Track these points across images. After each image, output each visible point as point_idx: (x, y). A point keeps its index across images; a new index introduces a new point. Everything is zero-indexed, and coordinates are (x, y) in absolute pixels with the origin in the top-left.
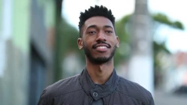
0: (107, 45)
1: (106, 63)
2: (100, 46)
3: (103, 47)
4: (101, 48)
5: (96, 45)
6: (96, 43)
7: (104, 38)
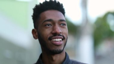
0: (62, 37)
1: (60, 54)
2: (56, 38)
3: (59, 40)
4: (57, 40)
5: (52, 37)
6: (52, 35)
7: (60, 31)
